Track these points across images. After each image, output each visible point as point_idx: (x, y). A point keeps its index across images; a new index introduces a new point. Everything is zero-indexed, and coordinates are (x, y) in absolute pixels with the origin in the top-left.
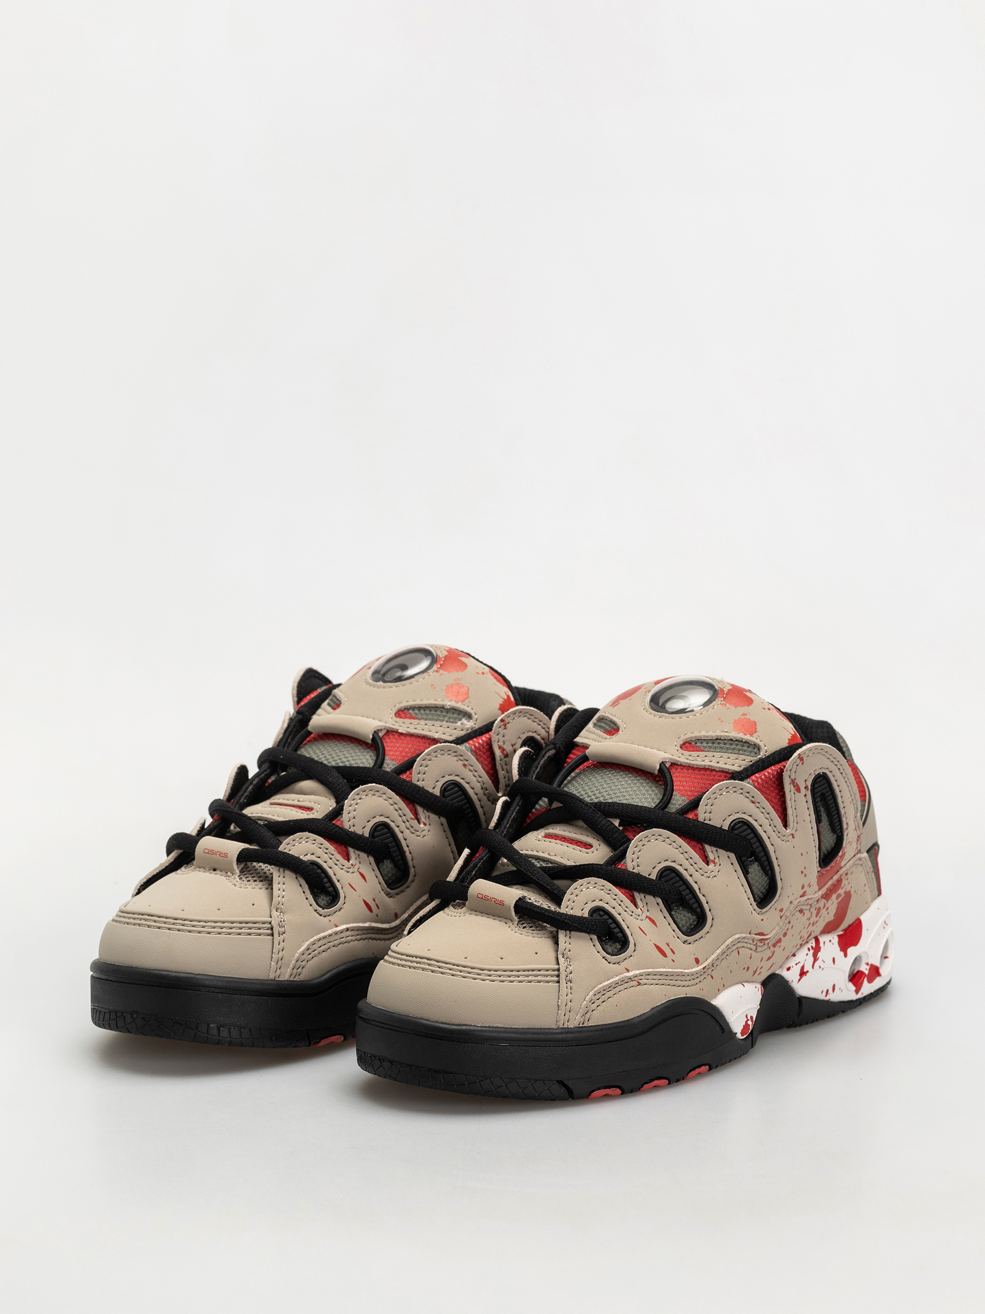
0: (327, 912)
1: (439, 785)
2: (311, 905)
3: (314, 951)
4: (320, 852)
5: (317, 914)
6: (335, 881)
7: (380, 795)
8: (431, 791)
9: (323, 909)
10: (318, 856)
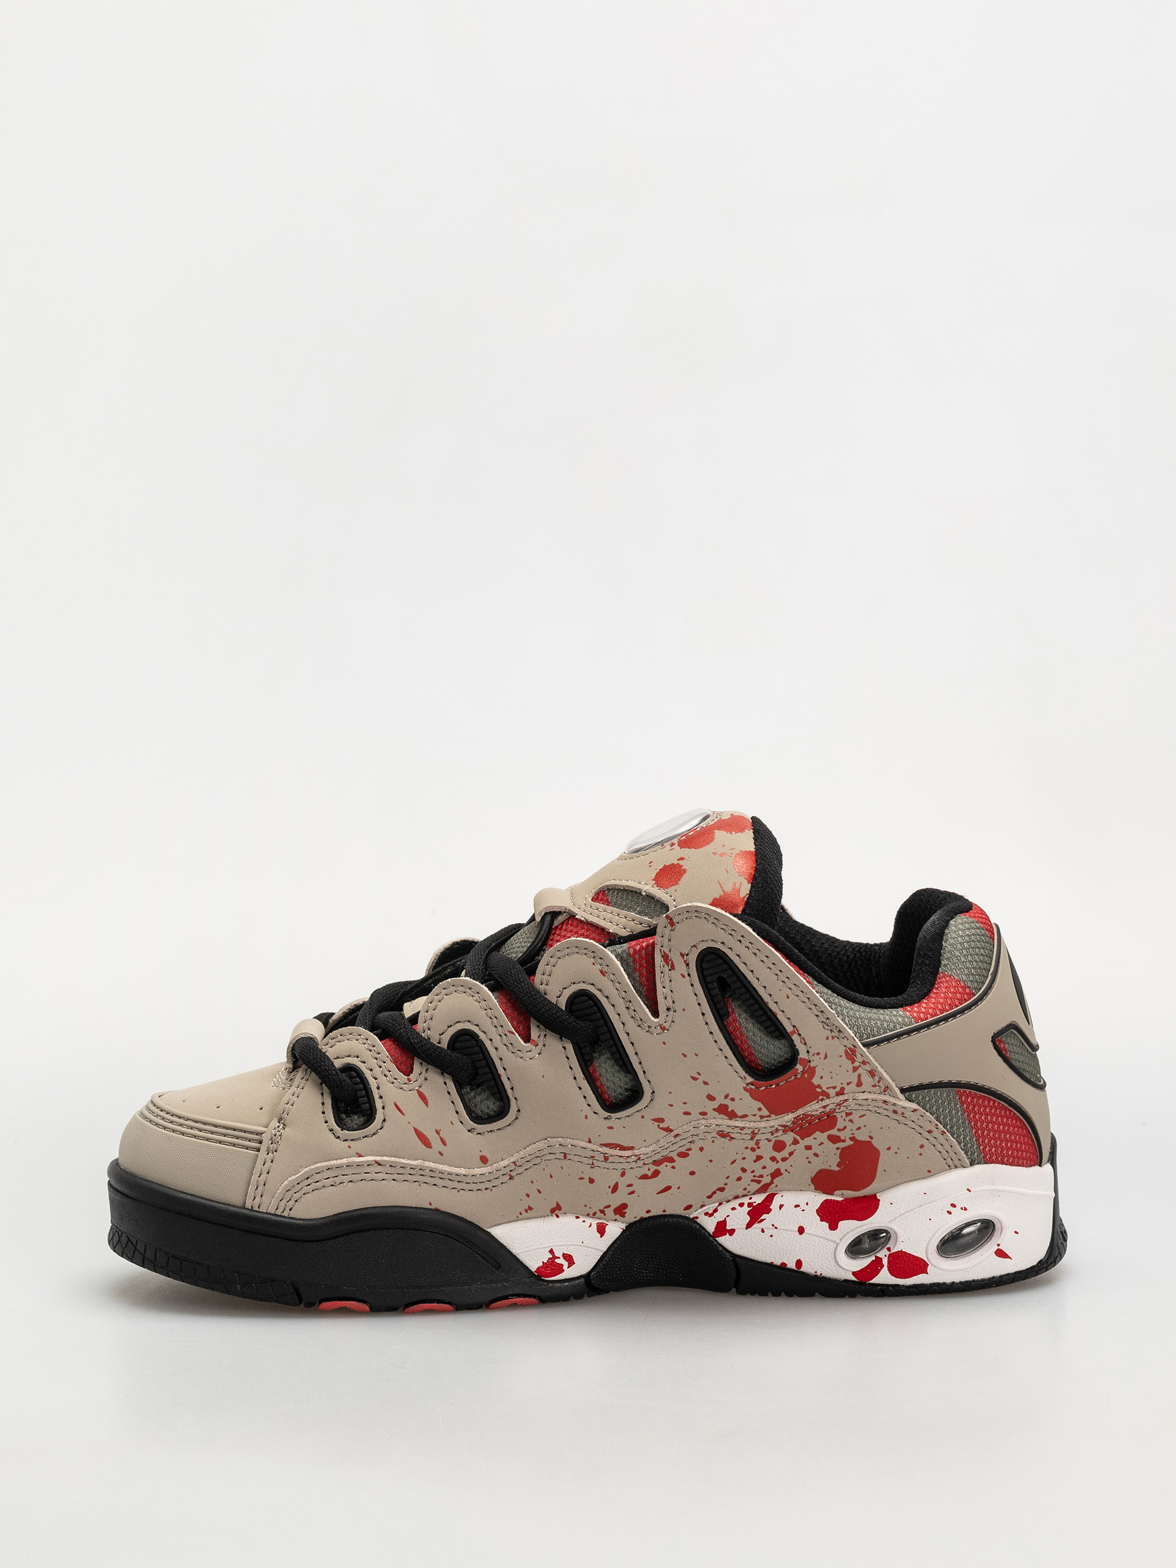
0: (346, 1135)
1: (567, 993)
2: (326, 1122)
3: (316, 1182)
4: (367, 1055)
5: (332, 1135)
6: (376, 1096)
7: (472, 994)
8: (553, 1000)
9: (342, 1130)
10: (363, 1060)
